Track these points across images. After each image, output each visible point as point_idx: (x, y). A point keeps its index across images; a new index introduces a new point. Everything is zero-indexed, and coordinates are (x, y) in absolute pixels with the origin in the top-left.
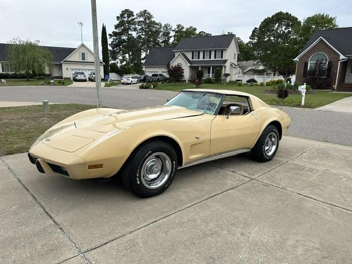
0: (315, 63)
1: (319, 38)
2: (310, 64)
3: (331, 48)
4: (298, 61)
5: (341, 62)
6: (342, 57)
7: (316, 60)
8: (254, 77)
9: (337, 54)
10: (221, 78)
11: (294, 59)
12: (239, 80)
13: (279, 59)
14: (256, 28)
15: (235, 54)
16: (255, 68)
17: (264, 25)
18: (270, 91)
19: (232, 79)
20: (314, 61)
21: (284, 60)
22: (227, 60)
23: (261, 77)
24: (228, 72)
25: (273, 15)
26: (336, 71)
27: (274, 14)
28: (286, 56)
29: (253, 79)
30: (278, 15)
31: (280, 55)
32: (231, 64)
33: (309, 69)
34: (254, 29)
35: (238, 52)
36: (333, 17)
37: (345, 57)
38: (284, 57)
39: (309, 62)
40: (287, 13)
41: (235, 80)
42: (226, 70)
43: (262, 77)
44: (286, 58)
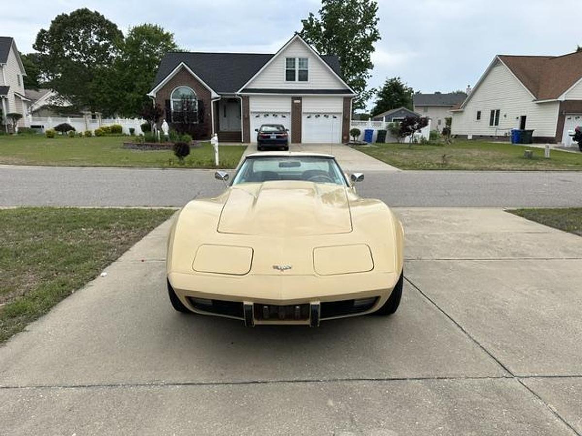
0: (181, 102)
1: (181, 64)
2: (174, 102)
3: (197, 81)
4: (155, 97)
5: (214, 102)
6: (214, 95)
7: (180, 97)
8: (66, 121)
9: (207, 89)
10: (3, 122)
11: (148, 93)
12: (39, 127)
13: (102, 91)
14: (43, 31)
15: (18, 76)
16: (55, 103)
17: (60, 27)
18: (136, 146)
19: (24, 124)
20: (179, 98)
21: (109, 93)
22: (9, 87)
23: (79, 121)
24: (13, 110)
25: (73, 13)
26: (209, 115)
27: (75, 10)
28: (111, 85)
29: (65, 124)
30: (82, 13)
31: (100, 83)
32: (15, 95)
33: (172, 109)
34: (39, 31)
35: (22, 72)
36: (170, 33)
37: (219, 94)
38: (109, 87)
39: (171, 99)
40: (97, 14)
41: (30, 127)
42: (10, 108)
43: (83, 121)
44: (112, 90)
